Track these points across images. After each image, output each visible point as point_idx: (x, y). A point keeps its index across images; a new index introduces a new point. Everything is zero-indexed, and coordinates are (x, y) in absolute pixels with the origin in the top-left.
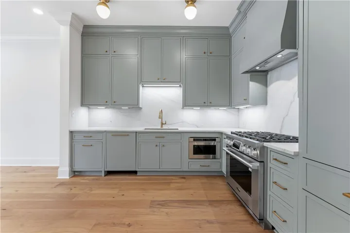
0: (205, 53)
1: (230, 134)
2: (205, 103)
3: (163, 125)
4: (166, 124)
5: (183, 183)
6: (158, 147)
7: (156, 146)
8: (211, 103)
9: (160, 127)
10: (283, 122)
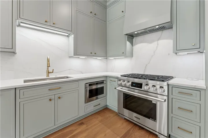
0: (91, 12)
1: (120, 77)
2: (91, 53)
3: (50, 74)
4: (53, 72)
5: (87, 130)
6: (53, 101)
7: (50, 100)
8: (95, 53)
9: (45, 77)
10: (146, 67)
